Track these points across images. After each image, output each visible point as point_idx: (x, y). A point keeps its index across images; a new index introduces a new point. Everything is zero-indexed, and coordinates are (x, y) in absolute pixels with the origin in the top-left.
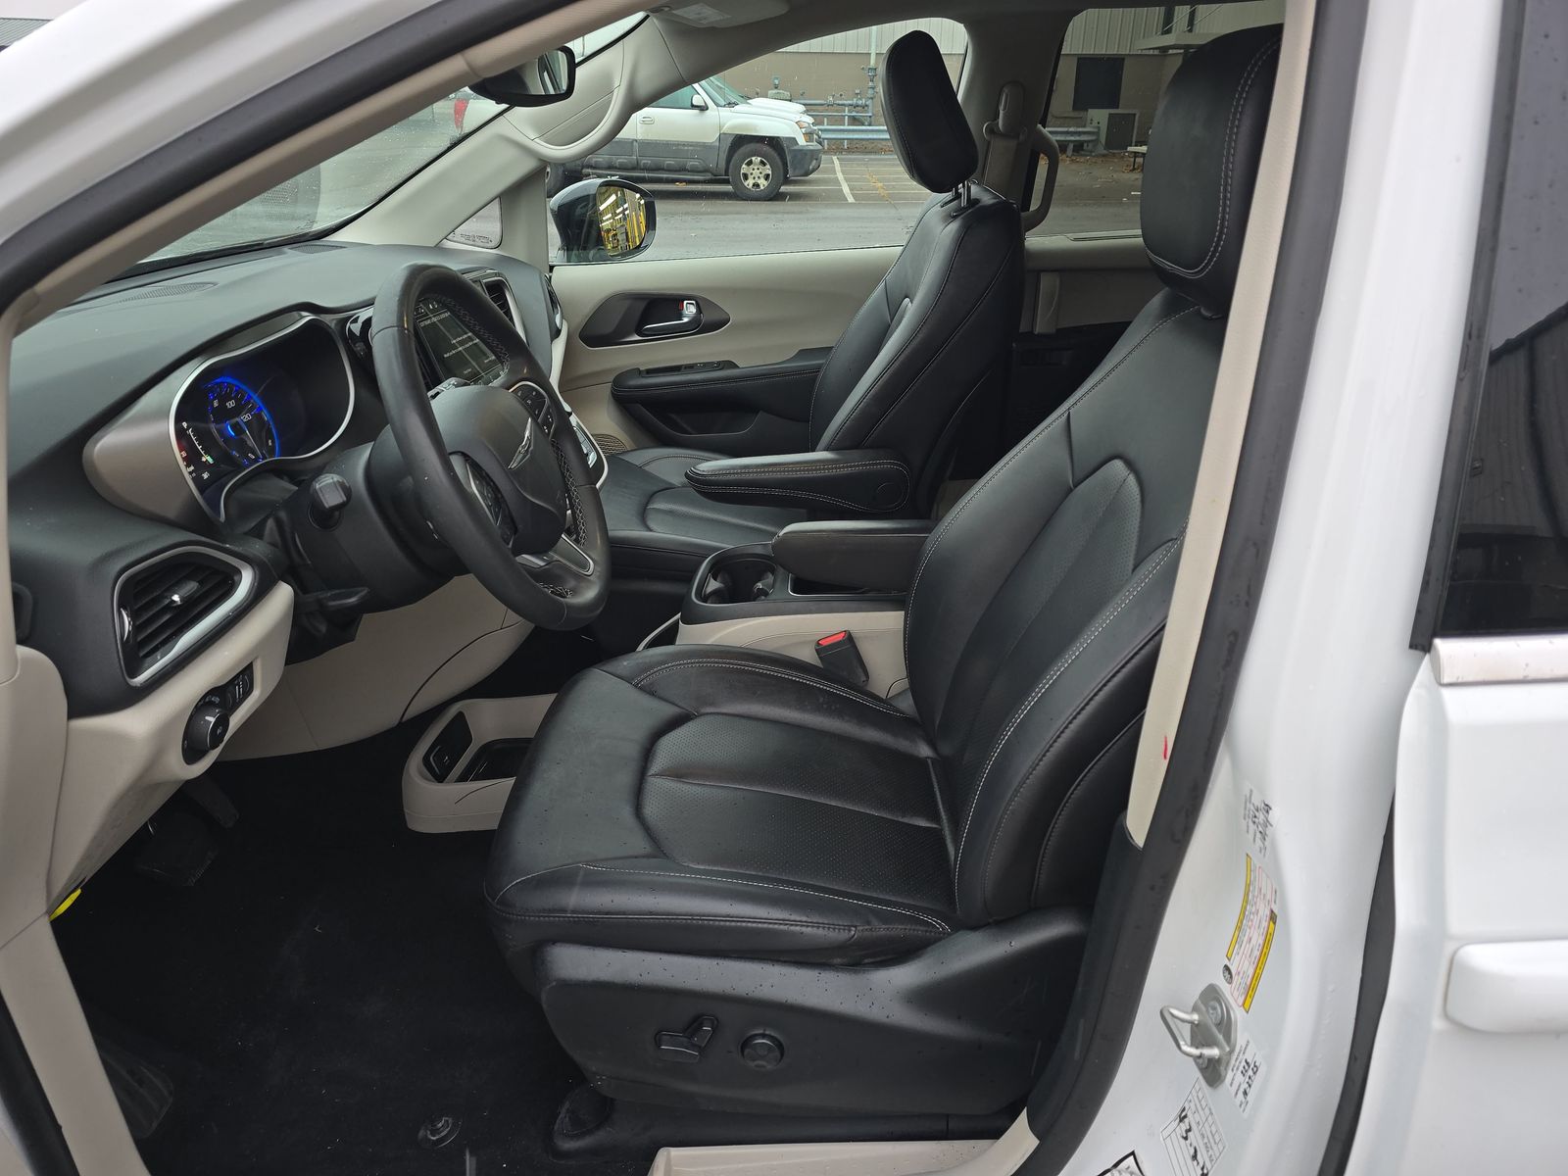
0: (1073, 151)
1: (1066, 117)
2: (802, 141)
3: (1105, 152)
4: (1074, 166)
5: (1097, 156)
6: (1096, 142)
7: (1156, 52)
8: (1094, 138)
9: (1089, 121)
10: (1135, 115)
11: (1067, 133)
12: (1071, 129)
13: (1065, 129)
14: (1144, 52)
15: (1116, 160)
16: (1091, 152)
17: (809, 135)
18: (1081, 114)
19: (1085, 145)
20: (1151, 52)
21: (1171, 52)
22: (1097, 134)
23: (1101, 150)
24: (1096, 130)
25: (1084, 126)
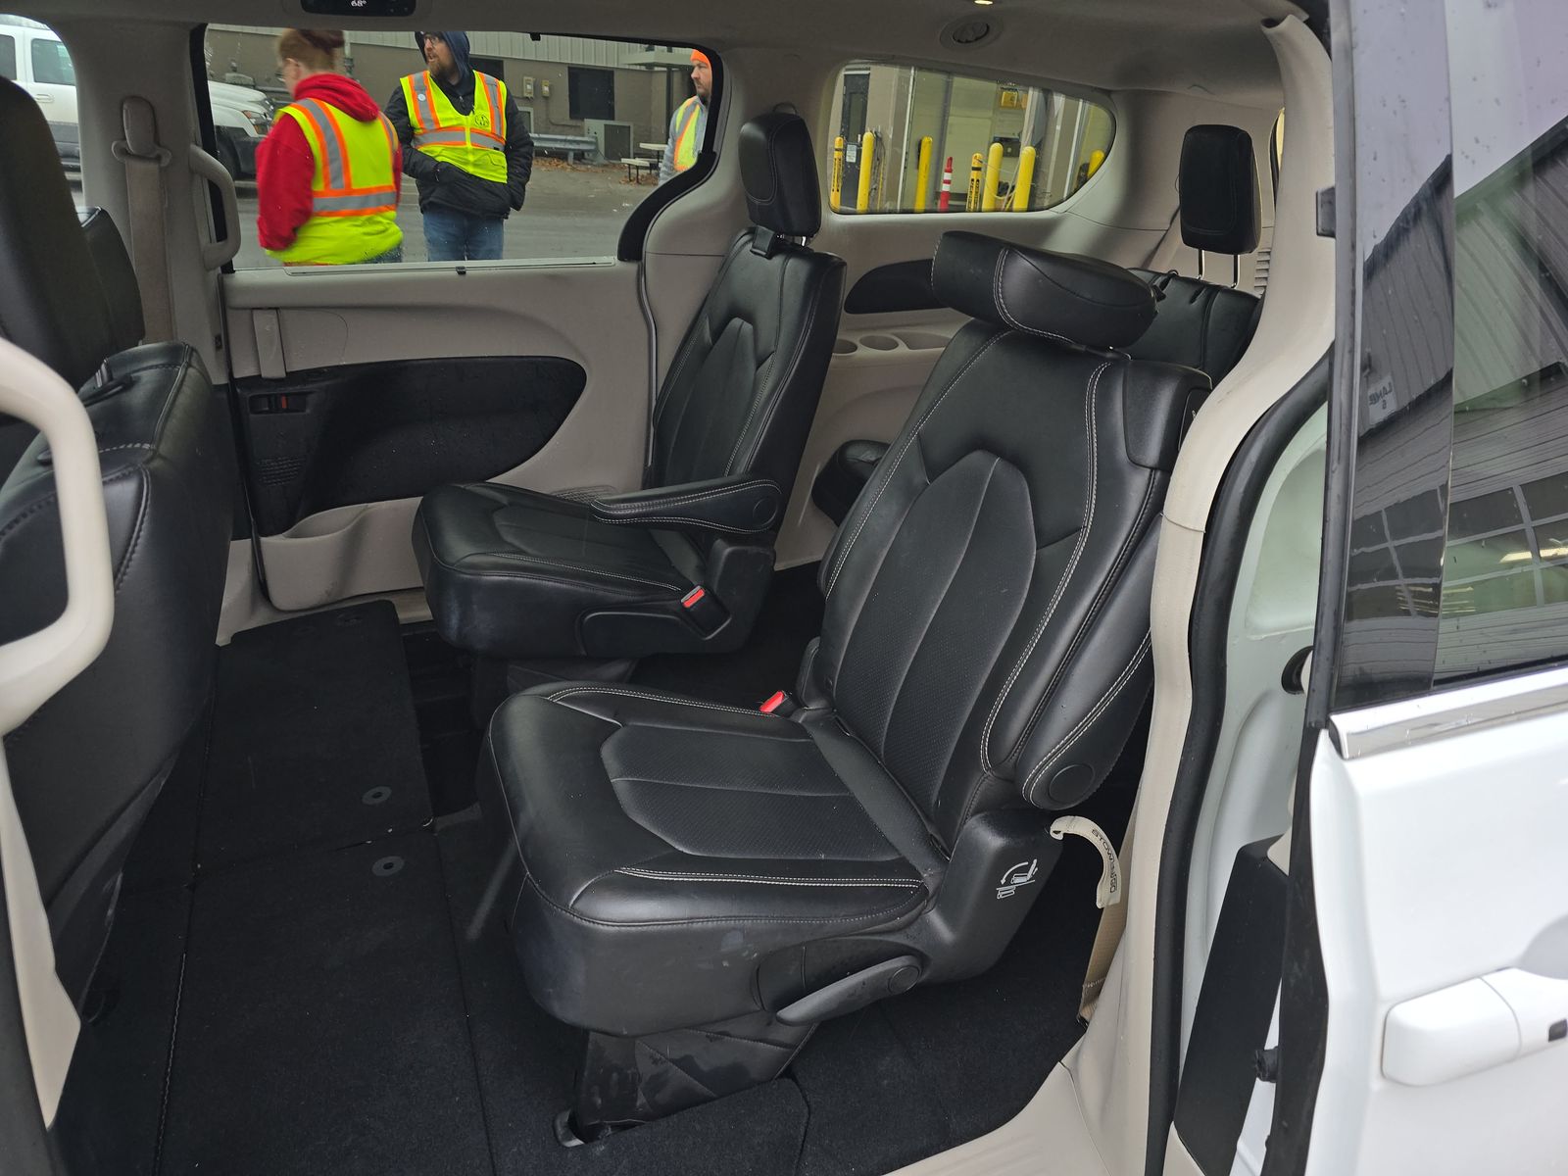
0: (575, 158)
1: (564, 125)
2: (252, 133)
3: (606, 162)
4: (574, 175)
5: (598, 166)
6: (596, 151)
7: (643, 68)
8: (592, 147)
9: (586, 131)
10: (629, 127)
11: (565, 141)
12: (569, 138)
13: (563, 137)
14: (632, 67)
15: (615, 171)
16: (592, 161)
17: (261, 126)
18: (579, 123)
19: (586, 154)
20: (638, 68)
21: (656, 69)
22: (596, 144)
23: (601, 159)
24: (593, 140)
25: (583, 136)
